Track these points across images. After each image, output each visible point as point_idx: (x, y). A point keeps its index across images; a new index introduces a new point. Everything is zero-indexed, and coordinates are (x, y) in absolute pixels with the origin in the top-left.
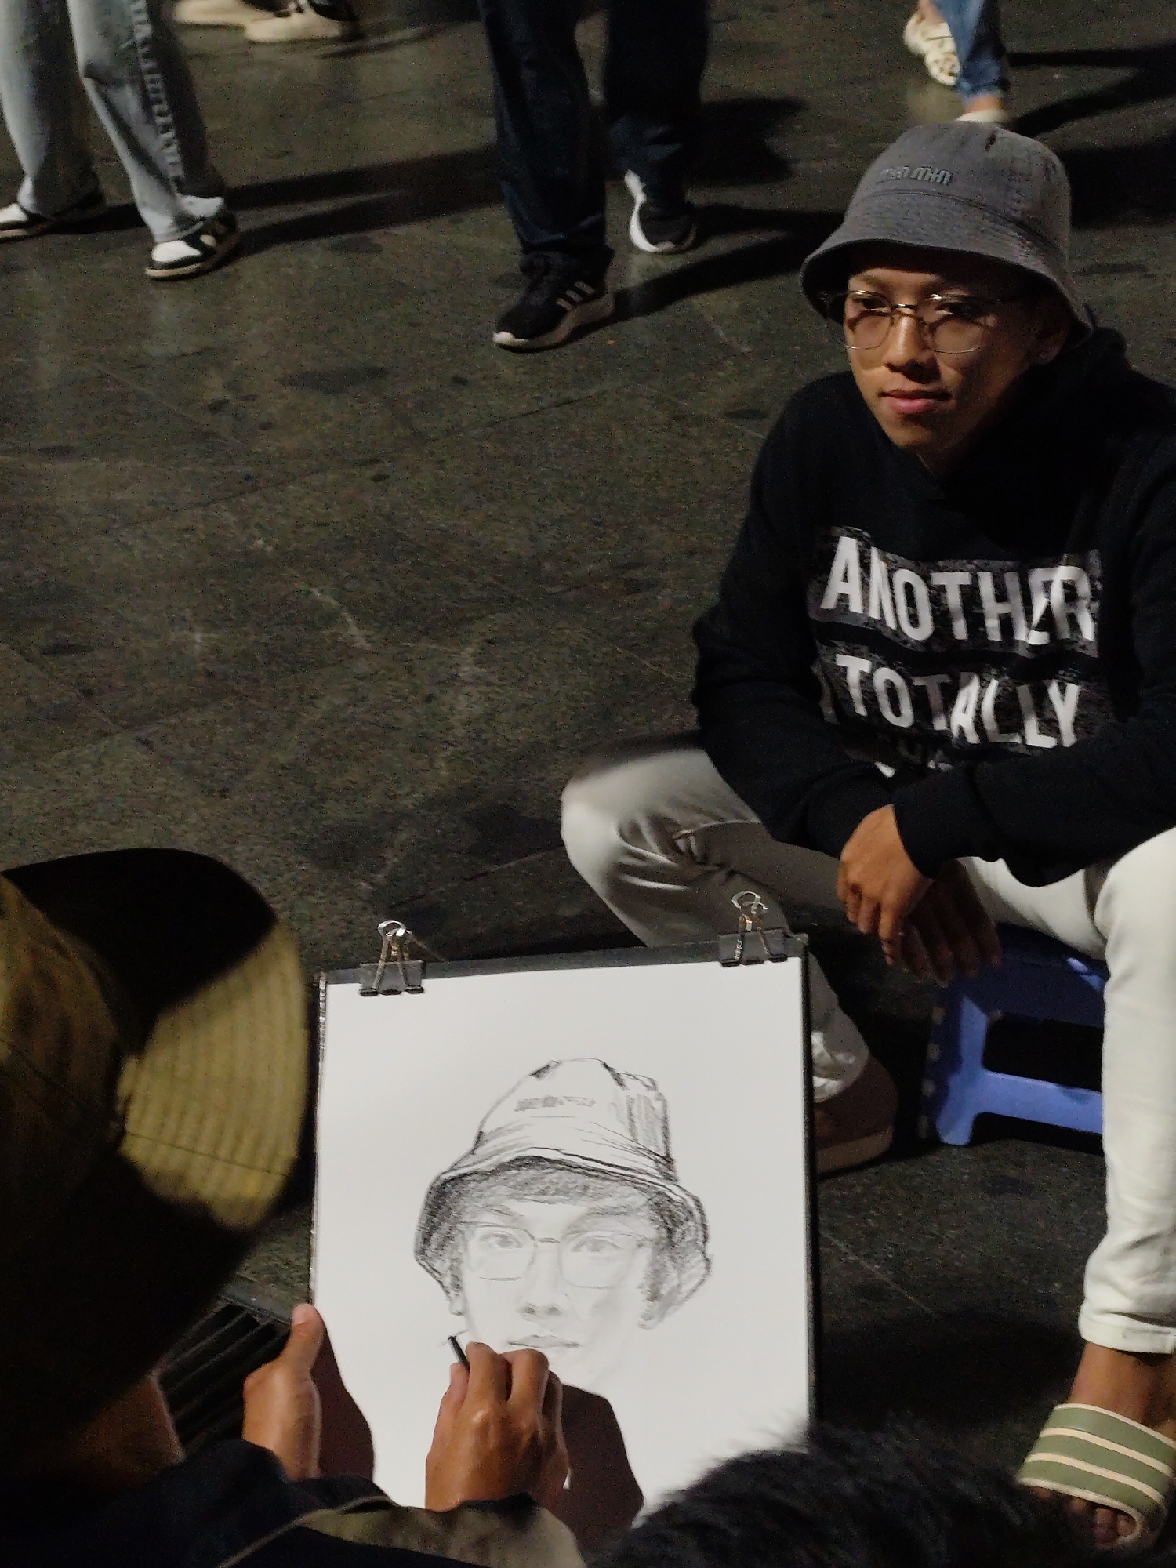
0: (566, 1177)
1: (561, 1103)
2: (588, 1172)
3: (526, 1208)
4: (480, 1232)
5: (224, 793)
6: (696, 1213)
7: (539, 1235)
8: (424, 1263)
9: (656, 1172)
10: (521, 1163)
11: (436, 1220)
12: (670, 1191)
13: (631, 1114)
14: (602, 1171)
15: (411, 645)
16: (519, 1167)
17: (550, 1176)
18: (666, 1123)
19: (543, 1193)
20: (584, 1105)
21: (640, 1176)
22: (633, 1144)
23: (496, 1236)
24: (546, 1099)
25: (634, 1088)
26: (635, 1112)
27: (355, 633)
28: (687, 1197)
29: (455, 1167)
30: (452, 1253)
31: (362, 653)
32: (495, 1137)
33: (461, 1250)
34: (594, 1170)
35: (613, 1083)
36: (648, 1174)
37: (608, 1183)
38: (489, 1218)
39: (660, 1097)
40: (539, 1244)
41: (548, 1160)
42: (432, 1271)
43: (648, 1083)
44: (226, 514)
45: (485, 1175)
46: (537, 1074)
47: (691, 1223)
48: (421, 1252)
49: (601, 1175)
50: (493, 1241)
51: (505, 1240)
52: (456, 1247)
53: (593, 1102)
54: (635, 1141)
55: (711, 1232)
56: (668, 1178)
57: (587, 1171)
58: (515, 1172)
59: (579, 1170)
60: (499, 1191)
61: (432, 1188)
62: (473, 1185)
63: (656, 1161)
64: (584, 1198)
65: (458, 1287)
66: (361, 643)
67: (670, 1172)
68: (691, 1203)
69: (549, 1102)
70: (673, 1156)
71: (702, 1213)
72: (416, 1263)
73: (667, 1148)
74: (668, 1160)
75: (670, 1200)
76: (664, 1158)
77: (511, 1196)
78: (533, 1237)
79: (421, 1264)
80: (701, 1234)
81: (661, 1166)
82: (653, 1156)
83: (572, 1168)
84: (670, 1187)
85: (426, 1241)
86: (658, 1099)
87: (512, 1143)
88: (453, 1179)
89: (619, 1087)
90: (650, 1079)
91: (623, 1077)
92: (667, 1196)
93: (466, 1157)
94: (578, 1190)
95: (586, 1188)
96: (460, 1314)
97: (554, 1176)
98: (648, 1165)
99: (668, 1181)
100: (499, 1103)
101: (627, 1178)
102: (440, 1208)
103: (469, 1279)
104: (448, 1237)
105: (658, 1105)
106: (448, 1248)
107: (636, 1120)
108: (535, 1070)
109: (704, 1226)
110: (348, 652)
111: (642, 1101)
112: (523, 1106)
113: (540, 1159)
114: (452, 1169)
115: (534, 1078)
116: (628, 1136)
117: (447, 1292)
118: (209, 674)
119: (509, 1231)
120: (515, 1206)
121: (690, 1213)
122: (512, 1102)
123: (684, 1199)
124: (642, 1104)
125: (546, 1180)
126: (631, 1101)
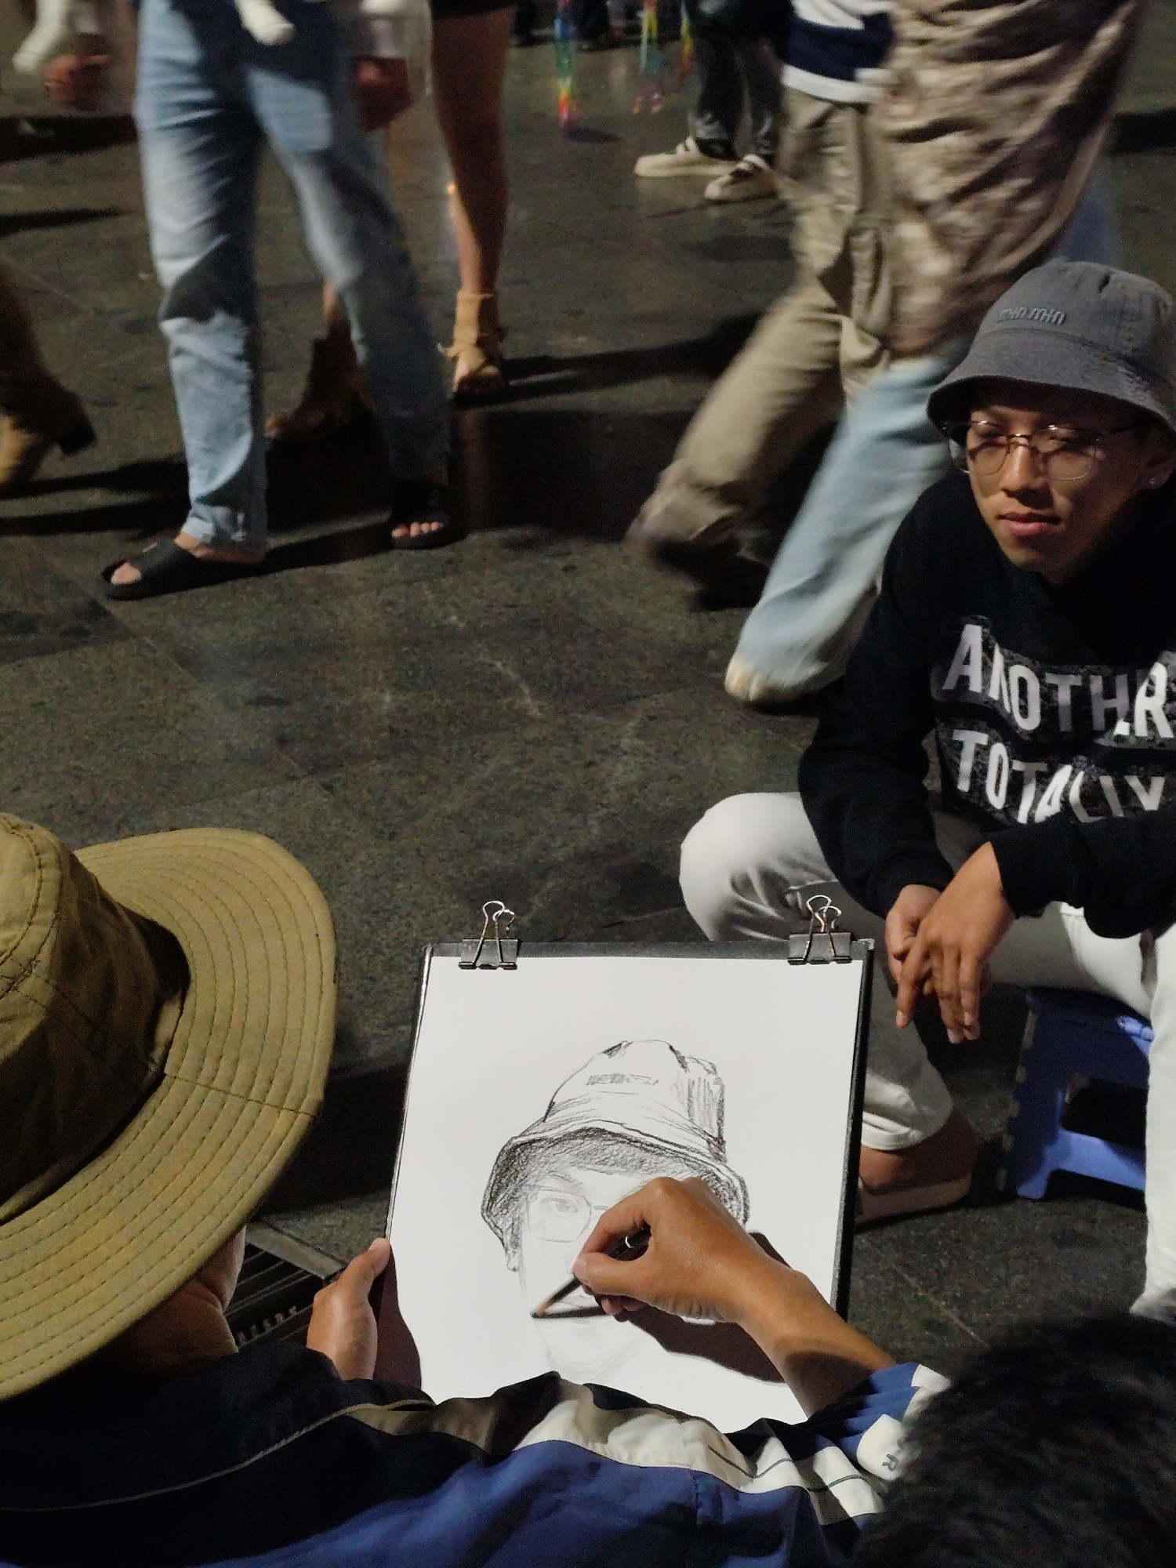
0: (625, 1148)
1: (628, 1081)
2: (647, 1148)
3: (587, 1177)
4: (542, 1195)
5: (392, 836)
6: (740, 1193)
7: (594, 1203)
8: (489, 1220)
9: (708, 1151)
10: (587, 1133)
11: (504, 1181)
12: (718, 1170)
13: (690, 1095)
14: (658, 1147)
15: (580, 716)
16: (584, 1137)
17: (611, 1148)
18: (722, 1106)
19: (603, 1162)
20: (648, 1083)
21: (691, 1154)
22: (690, 1124)
23: (557, 1200)
24: (615, 1075)
25: (696, 1071)
26: (694, 1093)
27: (528, 702)
28: (732, 1177)
29: (527, 1133)
30: (514, 1212)
31: (532, 720)
32: (566, 1107)
33: (523, 1210)
34: (652, 1145)
35: (678, 1065)
36: (699, 1152)
37: (662, 1158)
38: (550, 1182)
39: (718, 1081)
40: (593, 1210)
41: (610, 1133)
42: (495, 1227)
43: (709, 1067)
44: (427, 592)
45: (554, 1142)
46: (609, 1051)
47: (734, 1202)
48: (487, 1210)
49: (659, 1151)
50: (553, 1204)
51: (563, 1205)
52: (519, 1207)
53: (657, 1081)
54: (691, 1120)
55: (751, 1212)
56: (718, 1158)
57: (644, 1145)
58: (580, 1141)
59: (638, 1144)
60: (563, 1158)
61: (503, 1150)
62: (541, 1150)
63: (709, 1142)
64: (640, 1171)
65: (516, 1244)
66: (534, 712)
67: (721, 1153)
68: (737, 1184)
69: (617, 1078)
70: (724, 1139)
71: (745, 1193)
72: (482, 1219)
73: (720, 1130)
74: (720, 1141)
75: (718, 1179)
76: (716, 1139)
77: (573, 1164)
78: (589, 1204)
79: (486, 1221)
80: (742, 1212)
81: (712, 1146)
82: (707, 1137)
83: (631, 1141)
84: (720, 1167)
85: (492, 1199)
86: (715, 1083)
87: (578, 1115)
88: (522, 1144)
89: (683, 1070)
90: (711, 1063)
91: (686, 1060)
92: (715, 1175)
93: (537, 1123)
94: (634, 1163)
95: (642, 1162)
96: (514, 1270)
97: (614, 1148)
98: (701, 1144)
99: (719, 1162)
100: (571, 1077)
101: (680, 1155)
102: (508, 1169)
103: (528, 1238)
104: (513, 1198)
105: (716, 1089)
106: (512, 1208)
107: (695, 1102)
108: (607, 1048)
109: (746, 1206)
110: (521, 718)
111: (702, 1084)
112: (592, 1082)
113: (603, 1131)
114: (520, 1136)
115: (606, 1055)
116: (686, 1115)
117: (507, 1250)
118: (392, 730)
119: (569, 1197)
120: (575, 1173)
121: (735, 1193)
122: (585, 1076)
123: (731, 1180)
124: (702, 1088)
125: (606, 1151)
126: (691, 1084)
